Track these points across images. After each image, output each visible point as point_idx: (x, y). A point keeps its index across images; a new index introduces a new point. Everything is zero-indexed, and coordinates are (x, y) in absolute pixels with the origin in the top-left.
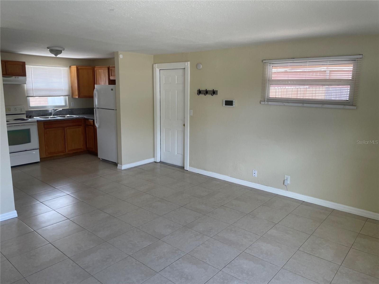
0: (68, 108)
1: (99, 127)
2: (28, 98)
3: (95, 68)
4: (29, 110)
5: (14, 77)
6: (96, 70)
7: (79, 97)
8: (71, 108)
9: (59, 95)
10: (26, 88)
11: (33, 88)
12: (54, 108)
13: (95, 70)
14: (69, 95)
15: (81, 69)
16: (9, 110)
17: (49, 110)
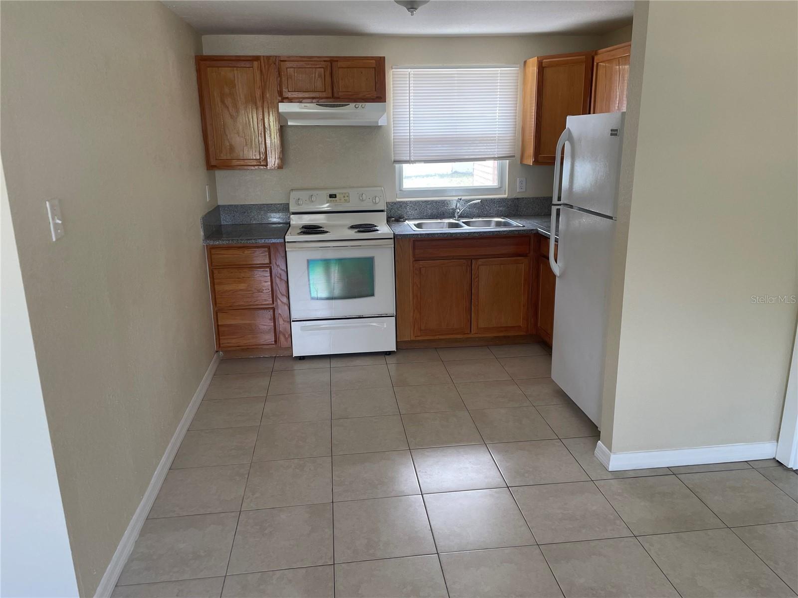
0: (505, 196)
1: (563, 274)
2: (397, 166)
3: (596, 58)
4: (398, 200)
5: (352, 105)
6: (597, 64)
7: (536, 162)
8: (514, 196)
9: (483, 156)
10: (394, 136)
11: (412, 137)
12: (460, 197)
13: (595, 64)
14: (514, 156)
15: (551, 65)
16: (346, 198)
17: (450, 201)
